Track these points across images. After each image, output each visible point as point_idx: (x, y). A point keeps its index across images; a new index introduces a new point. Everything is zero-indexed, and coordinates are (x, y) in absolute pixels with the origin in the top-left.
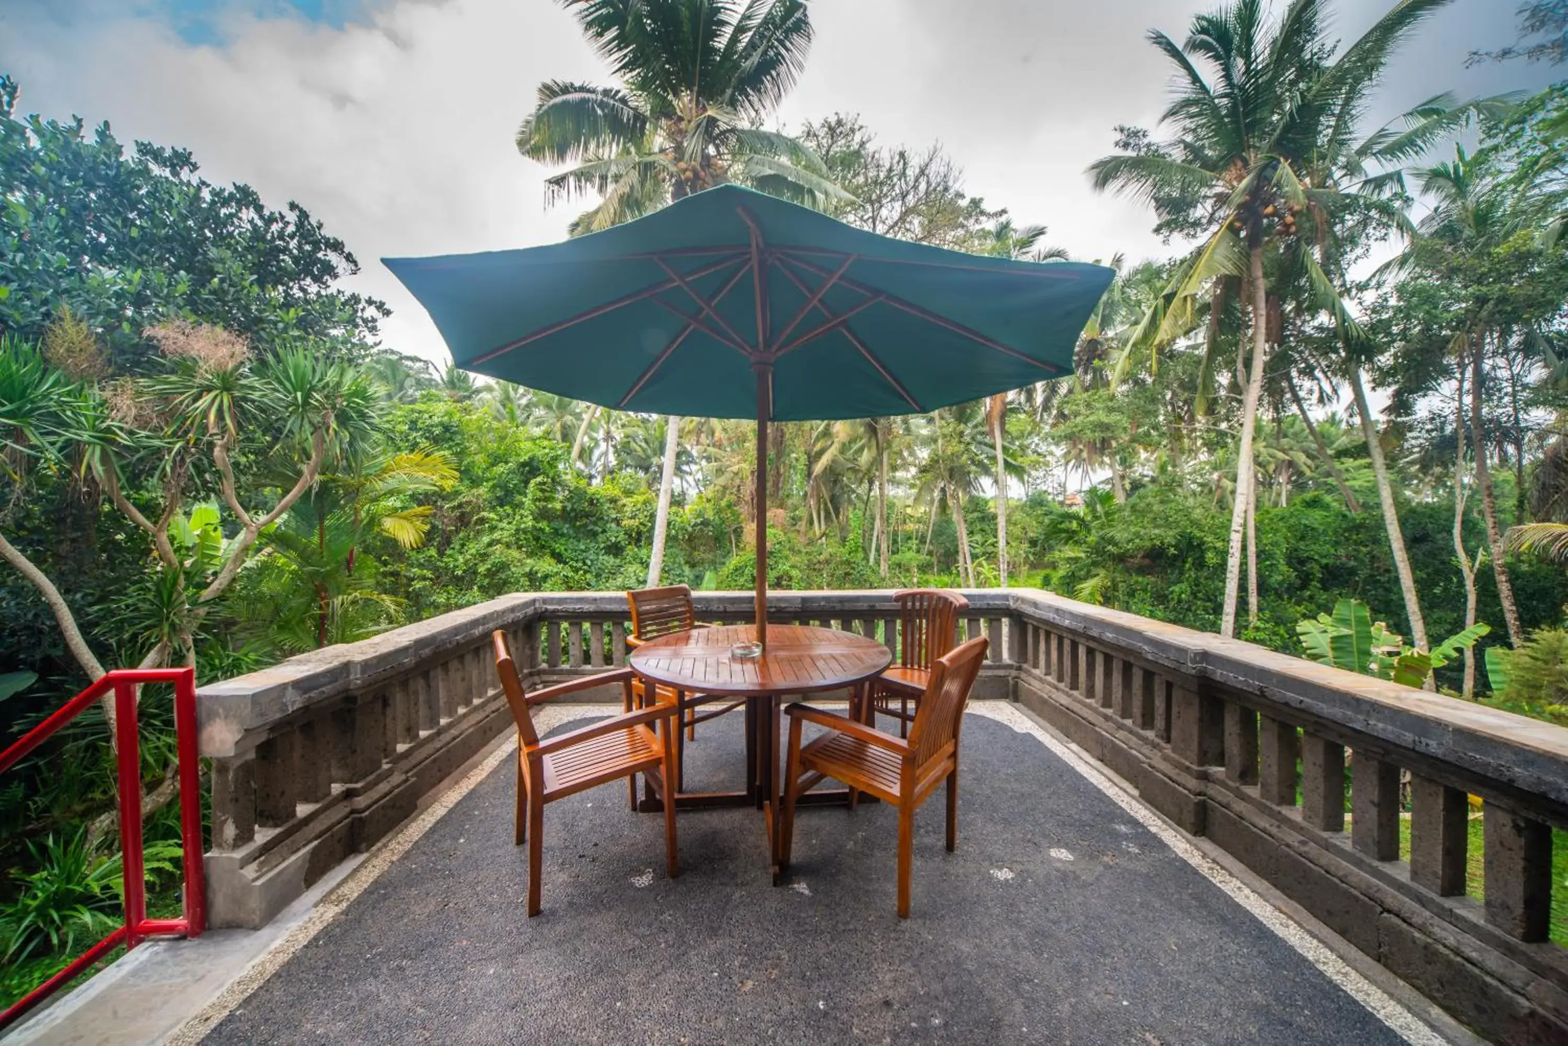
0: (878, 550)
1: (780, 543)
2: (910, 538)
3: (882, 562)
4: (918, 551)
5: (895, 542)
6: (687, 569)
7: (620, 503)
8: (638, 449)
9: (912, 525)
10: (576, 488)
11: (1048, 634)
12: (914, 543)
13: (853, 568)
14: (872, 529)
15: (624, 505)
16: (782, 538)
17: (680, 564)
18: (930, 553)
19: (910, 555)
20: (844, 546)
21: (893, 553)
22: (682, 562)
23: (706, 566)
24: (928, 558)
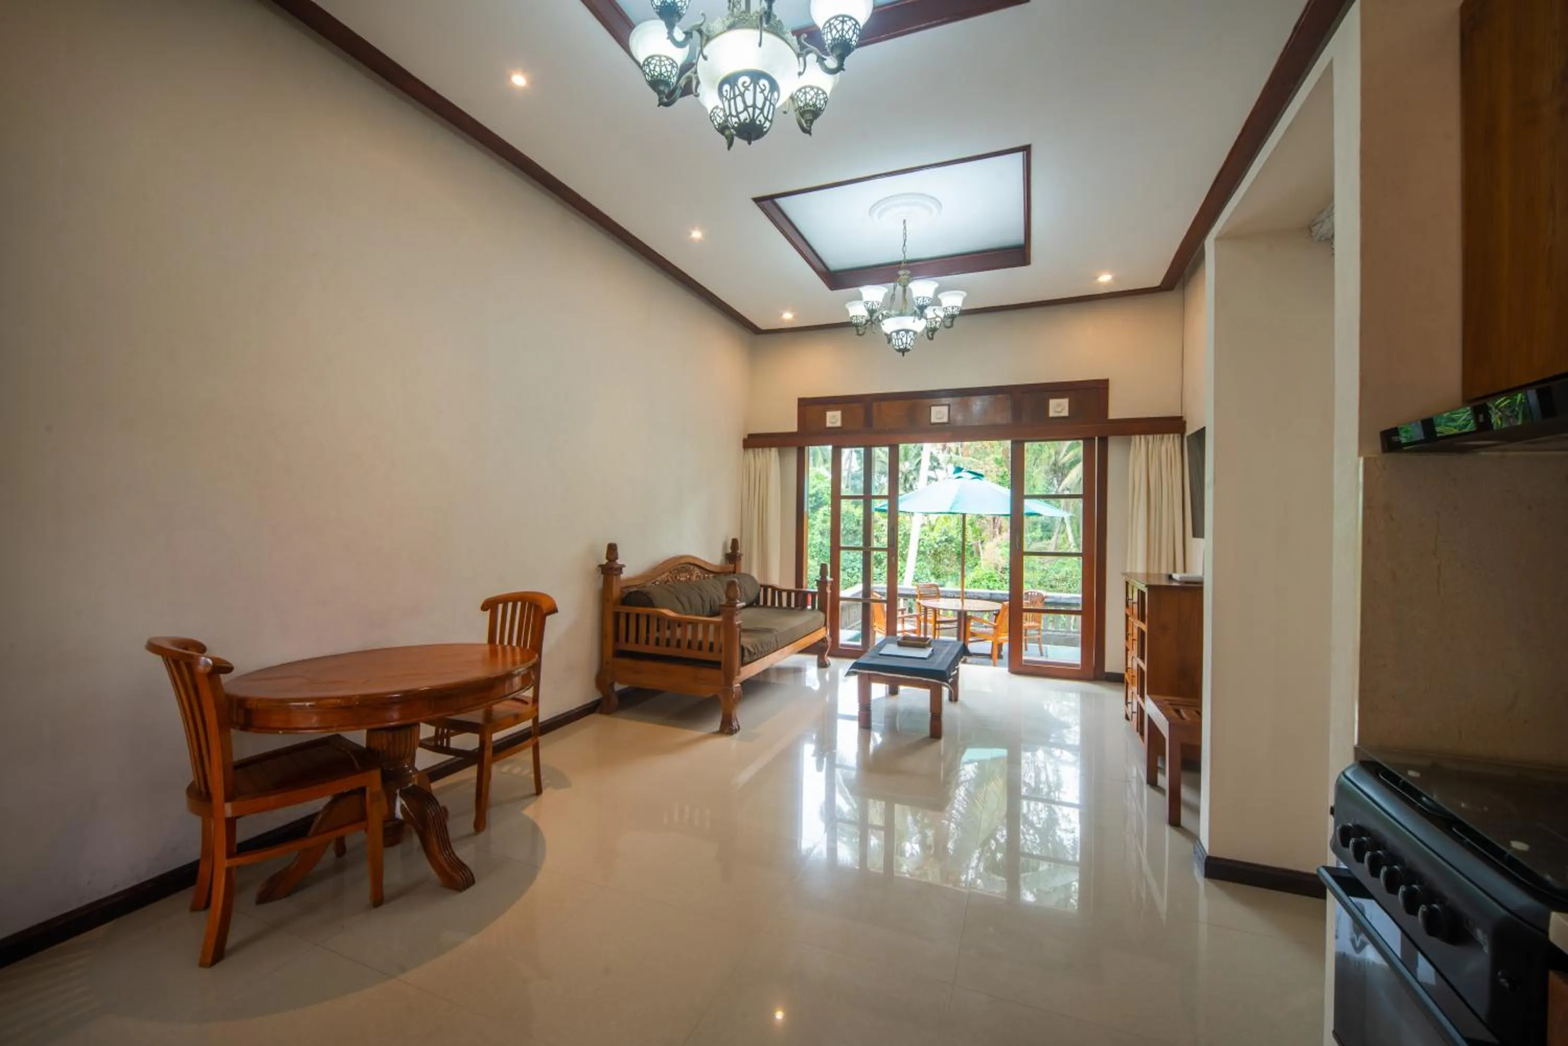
22: (930, 573)
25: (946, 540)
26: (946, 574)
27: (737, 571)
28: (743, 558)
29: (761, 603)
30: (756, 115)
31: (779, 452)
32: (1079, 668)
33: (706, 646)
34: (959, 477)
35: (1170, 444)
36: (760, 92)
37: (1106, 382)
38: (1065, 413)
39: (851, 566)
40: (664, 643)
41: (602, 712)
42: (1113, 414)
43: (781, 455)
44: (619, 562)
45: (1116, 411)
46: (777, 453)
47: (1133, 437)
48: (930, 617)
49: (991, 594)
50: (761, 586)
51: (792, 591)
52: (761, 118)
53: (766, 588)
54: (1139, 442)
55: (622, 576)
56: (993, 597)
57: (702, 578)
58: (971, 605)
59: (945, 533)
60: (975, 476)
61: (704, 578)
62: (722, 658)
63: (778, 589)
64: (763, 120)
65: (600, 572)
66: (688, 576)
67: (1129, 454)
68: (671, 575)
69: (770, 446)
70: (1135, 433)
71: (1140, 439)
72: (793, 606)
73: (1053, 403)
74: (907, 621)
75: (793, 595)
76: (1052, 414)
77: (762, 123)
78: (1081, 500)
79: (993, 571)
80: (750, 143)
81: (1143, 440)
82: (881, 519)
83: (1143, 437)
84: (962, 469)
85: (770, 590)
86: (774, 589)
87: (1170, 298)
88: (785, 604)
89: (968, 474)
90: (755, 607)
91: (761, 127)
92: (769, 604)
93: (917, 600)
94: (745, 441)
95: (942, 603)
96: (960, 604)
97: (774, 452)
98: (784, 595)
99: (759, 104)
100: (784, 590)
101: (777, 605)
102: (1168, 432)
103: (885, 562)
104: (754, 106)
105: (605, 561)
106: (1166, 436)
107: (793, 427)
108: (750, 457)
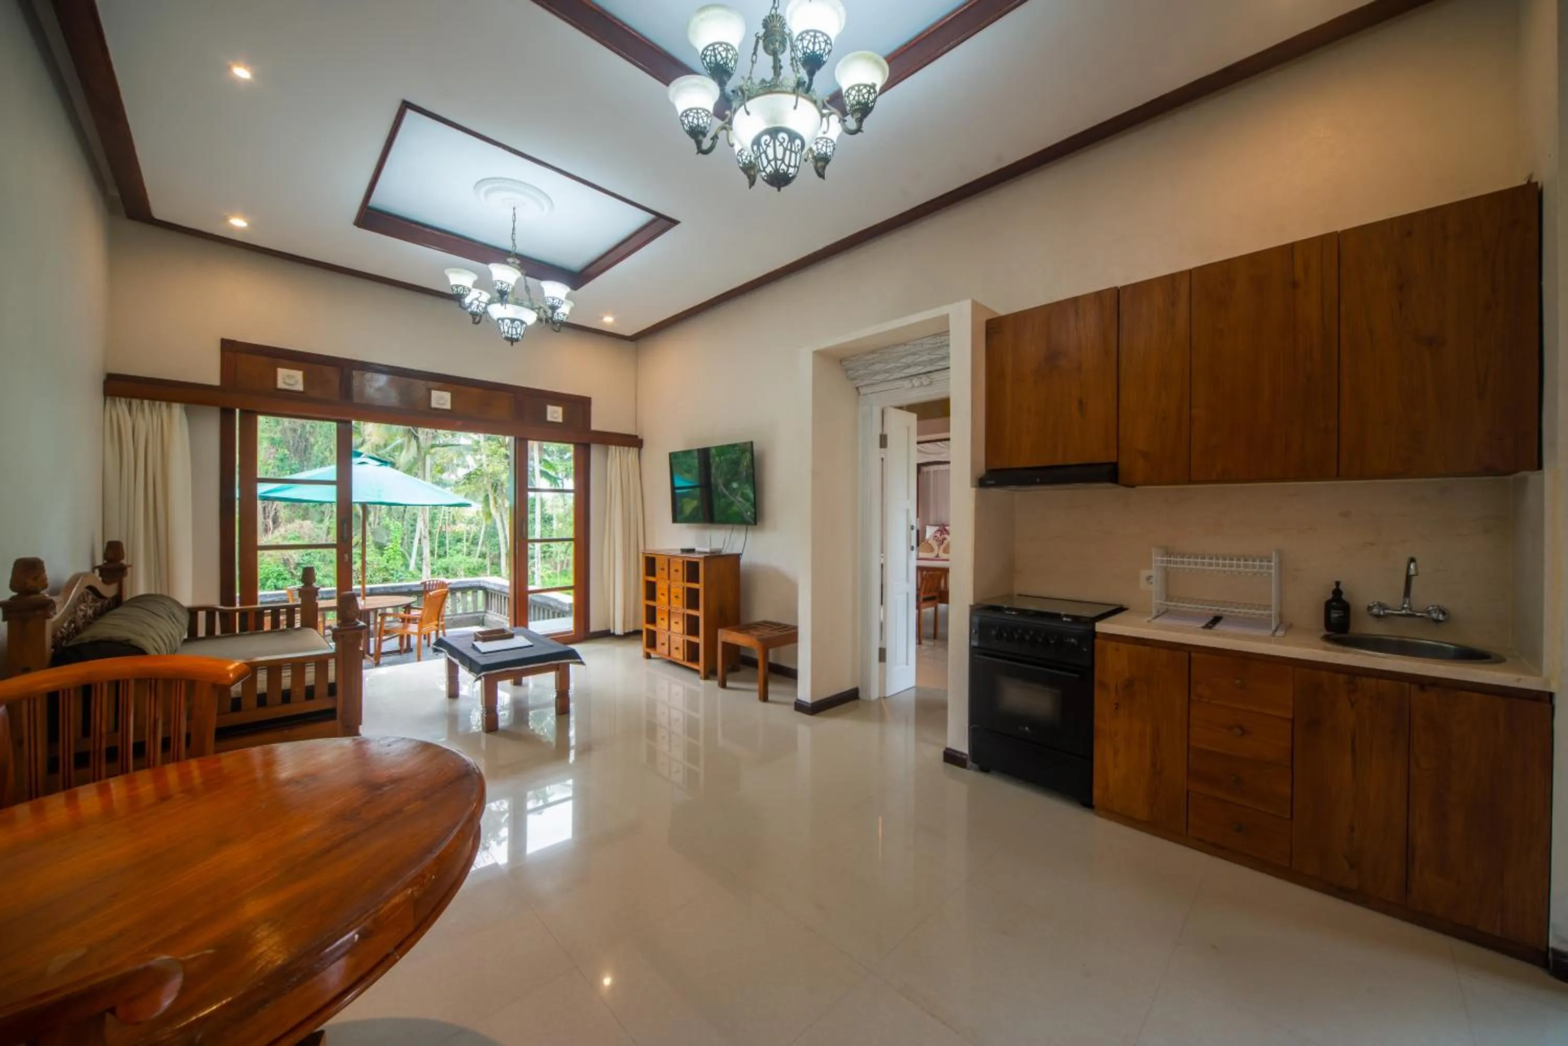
0: (420, 554)
2: (459, 540)
3: (424, 567)
4: (469, 554)
5: (442, 544)
9: (463, 526)
11: (535, 606)
12: (464, 546)
13: (392, 575)
14: (414, 531)
18: (483, 556)
19: (460, 557)
20: (382, 555)
21: (440, 556)
24: (481, 560)
30: (778, 167)
31: (187, 411)
35: (633, 456)
36: (779, 146)
37: (591, 398)
38: (560, 419)
42: (595, 426)
43: (190, 415)
45: (597, 424)
46: (183, 413)
47: (610, 447)
52: (783, 167)
54: (615, 451)
60: (379, 463)
64: (786, 168)
67: (606, 460)
69: (167, 400)
70: (612, 444)
71: (615, 449)
73: (550, 409)
76: (549, 418)
77: (786, 170)
79: (282, 568)
80: (779, 190)
81: (618, 451)
83: (617, 447)
87: (629, 345)
91: (786, 174)
94: (106, 383)
97: (178, 409)
99: (780, 156)
102: (632, 446)
104: (776, 159)
106: (631, 449)
107: (213, 377)
108: (121, 414)
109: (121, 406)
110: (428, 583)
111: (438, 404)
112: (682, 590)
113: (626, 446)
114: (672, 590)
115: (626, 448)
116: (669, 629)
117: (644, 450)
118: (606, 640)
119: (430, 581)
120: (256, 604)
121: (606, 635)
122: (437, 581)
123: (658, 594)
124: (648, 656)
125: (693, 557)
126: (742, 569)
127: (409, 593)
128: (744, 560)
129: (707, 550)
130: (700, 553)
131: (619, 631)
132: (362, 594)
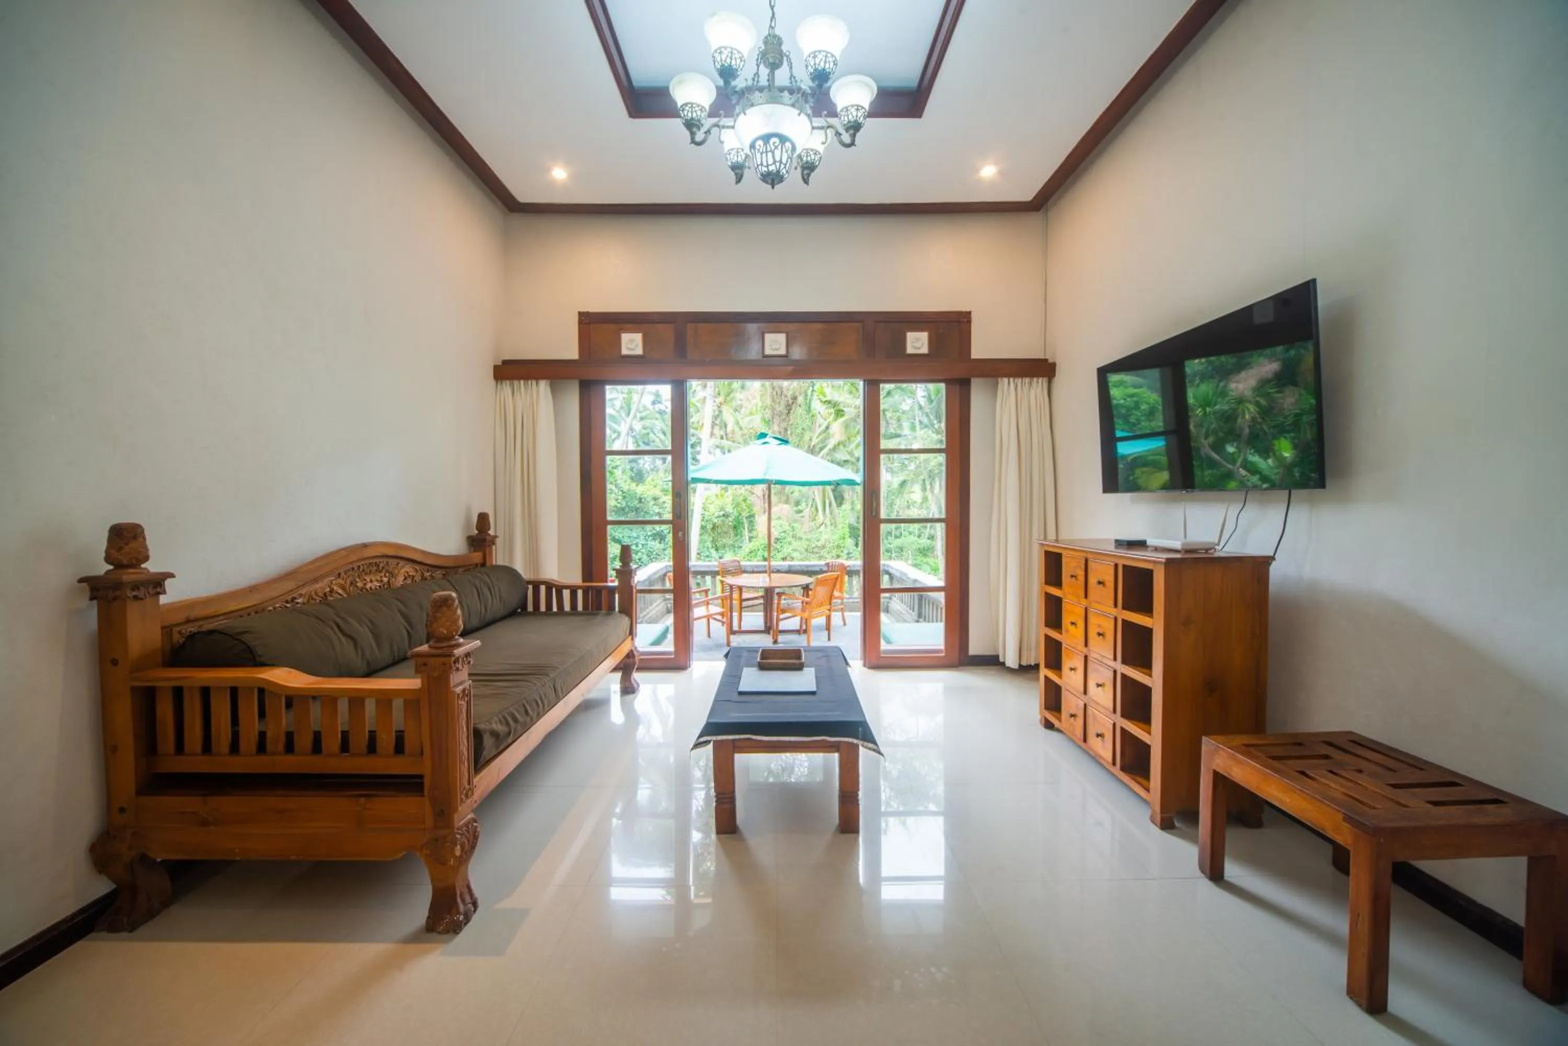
1: (785, 532)
6: (713, 551)
7: (661, 501)
8: (657, 440)
10: (629, 490)
15: (664, 502)
16: (787, 527)
17: (708, 548)
22: (710, 546)
23: (727, 549)
25: (724, 515)
26: (724, 546)
27: (488, 564)
28: (499, 541)
29: (530, 608)
31: (551, 386)
32: (943, 654)
33: (386, 741)
34: (764, 443)
35: (1039, 389)
37: (970, 313)
38: (925, 350)
39: (635, 542)
40: (281, 747)
41: (114, 928)
42: (977, 352)
43: (554, 390)
44: (152, 566)
45: (980, 349)
46: (549, 389)
47: (999, 380)
48: (736, 595)
49: (790, 566)
50: (529, 582)
51: (579, 587)
53: (536, 585)
54: (1008, 387)
55: (163, 600)
56: (793, 569)
57: (418, 578)
58: (778, 580)
59: (722, 509)
60: (780, 442)
61: (424, 578)
62: (425, 768)
63: (557, 586)
65: (87, 595)
66: (385, 580)
67: (995, 401)
68: (341, 581)
69: (537, 378)
70: (1004, 376)
71: (1009, 383)
72: (580, 608)
73: (911, 336)
74: (712, 604)
75: (580, 593)
76: (910, 350)
78: (944, 455)
81: (1013, 385)
82: (663, 496)
83: (1011, 379)
84: (767, 435)
85: (543, 588)
86: (550, 586)
87: (1033, 220)
88: (567, 607)
89: (774, 440)
90: (520, 614)
92: (543, 608)
93: (719, 578)
94: (496, 368)
95: (744, 580)
96: (768, 579)
97: (544, 385)
98: (566, 594)
100: (567, 587)
101: (555, 609)
102: (1038, 376)
103: (670, 538)
105: (103, 568)
106: (1036, 379)
107: (572, 353)
108: (506, 395)
109: (506, 387)
110: (831, 564)
111: (773, 350)
112: (1112, 621)
113: (1026, 376)
114: (1092, 620)
115: (1027, 380)
116: (1085, 692)
117: (1056, 380)
118: (992, 671)
119: (832, 562)
120: (606, 581)
121: (991, 662)
122: (836, 562)
123: (1066, 620)
124: (1049, 725)
125: (1137, 558)
126: (1272, 588)
127: (809, 573)
128: (1276, 571)
129: (1177, 545)
130: (1156, 549)
131: (1011, 661)
132: (768, 572)
